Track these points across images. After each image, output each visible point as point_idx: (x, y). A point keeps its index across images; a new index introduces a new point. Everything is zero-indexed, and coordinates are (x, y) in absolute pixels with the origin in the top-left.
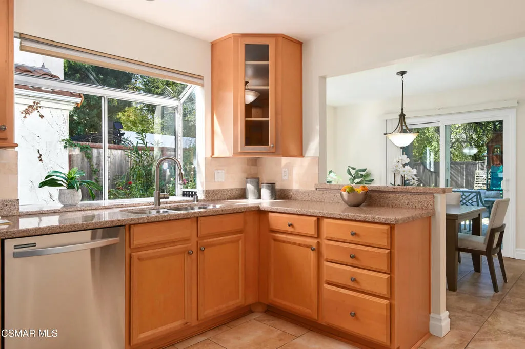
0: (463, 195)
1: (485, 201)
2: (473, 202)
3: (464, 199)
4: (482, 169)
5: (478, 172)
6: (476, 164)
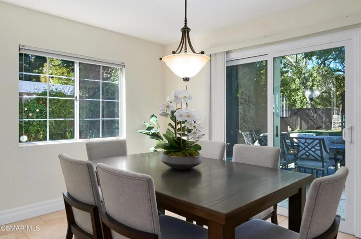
0: (306, 142)
1: (330, 149)
2: (316, 150)
3: (306, 147)
4: (338, 114)
5: (335, 116)
6: (333, 110)
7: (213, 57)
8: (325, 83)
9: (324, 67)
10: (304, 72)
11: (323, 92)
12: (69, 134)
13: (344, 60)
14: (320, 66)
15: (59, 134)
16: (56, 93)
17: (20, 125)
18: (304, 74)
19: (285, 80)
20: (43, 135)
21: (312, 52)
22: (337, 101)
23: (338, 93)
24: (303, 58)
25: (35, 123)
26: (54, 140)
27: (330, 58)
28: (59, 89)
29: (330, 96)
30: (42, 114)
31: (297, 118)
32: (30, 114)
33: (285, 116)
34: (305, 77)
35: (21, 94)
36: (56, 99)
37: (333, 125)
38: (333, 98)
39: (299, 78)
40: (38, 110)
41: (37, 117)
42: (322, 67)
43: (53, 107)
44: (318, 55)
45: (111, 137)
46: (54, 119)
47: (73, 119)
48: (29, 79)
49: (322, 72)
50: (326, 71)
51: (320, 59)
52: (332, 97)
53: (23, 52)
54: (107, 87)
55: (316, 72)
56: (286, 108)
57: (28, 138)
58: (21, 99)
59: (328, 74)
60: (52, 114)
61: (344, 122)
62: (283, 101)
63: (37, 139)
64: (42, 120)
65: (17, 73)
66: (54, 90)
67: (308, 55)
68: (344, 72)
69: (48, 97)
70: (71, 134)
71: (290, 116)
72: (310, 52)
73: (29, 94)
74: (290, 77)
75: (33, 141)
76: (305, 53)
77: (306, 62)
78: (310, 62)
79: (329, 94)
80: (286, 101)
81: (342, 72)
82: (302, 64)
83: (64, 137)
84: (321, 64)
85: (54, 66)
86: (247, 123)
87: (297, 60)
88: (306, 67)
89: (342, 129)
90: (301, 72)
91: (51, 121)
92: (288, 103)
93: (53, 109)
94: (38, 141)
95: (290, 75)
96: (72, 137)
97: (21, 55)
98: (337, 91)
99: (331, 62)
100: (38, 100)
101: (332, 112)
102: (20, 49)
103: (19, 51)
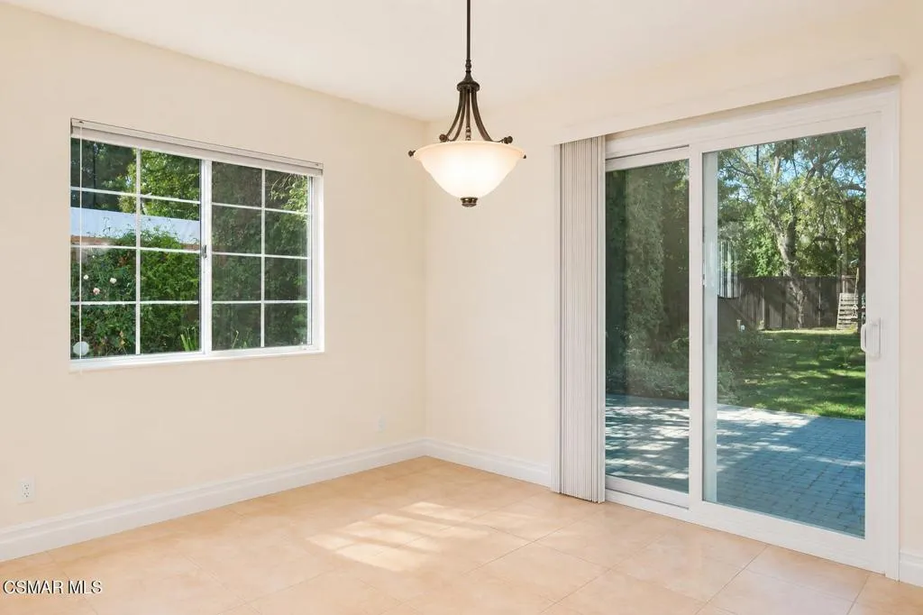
4: (851, 291)
5: (844, 297)
6: (841, 281)
7: (568, 151)
8: (822, 217)
9: (820, 178)
10: (774, 188)
11: (817, 239)
12: (186, 337)
13: (865, 162)
14: (812, 176)
15: (162, 338)
16: (157, 238)
17: (72, 316)
18: (776, 195)
19: (732, 208)
20: (126, 340)
21: (794, 142)
22: (850, 258)
23: (851, 240)
24: (772, 156)
25: (106, 312)
26: (152, 352)
27: (834, 157)
28: (162, 229)
29: (834, 248)
30: (124, 288)
31: (759, 300)
32: (96, 290)
33: (729, 295)
34: (776, 203)
35: (75, 240)
36: (155, 253)
37: (839, 317)
38: (841, 252)
39: (764, 204)
40: (113, 280)
41: (113, 298)
42: (815, 178)
43: (150, 273)
44: (805, 148)
45: (288, 344)
46: (152, 302)
47: (196, 302)
48: (93, 203)
49: (817, 189)
50: (825, 187)
51: (812, 159)
52: (838, 249)
53: (79, 136)
54: (277, 224)
55: (803, 191)
56: (733, 275)
57: (91, 348)
58: (74, 253)
59: (828, 194)
60: (148, 290)
61: (864, 310)
62: (726, 259)
63: (111, 350)
64: (123, 303)
65: (67, 188)
66: (152, 232)
67: (785, 150)
68: (864, 190)
69: (138, 248)
70: (192, 339)
71: (743, 295)
72: (788, 142)
73: (92, 240)
74: (743, 201)
75: (103, 355)
76: (777, 144)
77: (779, 166)
78: (789, 164)
79: (832, 241)
80: (733, 258)
81: (860, 189)
82: (771, 169)
83: (173, 345)
84: (813, 170)
85: (151, 172)
86: (640, 312)
87: (758, 160)
88: (778, 178)
89: (860, 327)
90: (769, 190)
91: (145, 306)
92: (736, 263)
93: (149, 278)
94: (115, 354)
95: (742, 195)
96: (195, 346)
97: (75, 142)
98: (848, 235)
99: (837, 165)
100: (113, 255)
101: (838, 286)
102: (72, 127)
103: (72, 132)
